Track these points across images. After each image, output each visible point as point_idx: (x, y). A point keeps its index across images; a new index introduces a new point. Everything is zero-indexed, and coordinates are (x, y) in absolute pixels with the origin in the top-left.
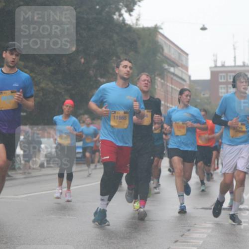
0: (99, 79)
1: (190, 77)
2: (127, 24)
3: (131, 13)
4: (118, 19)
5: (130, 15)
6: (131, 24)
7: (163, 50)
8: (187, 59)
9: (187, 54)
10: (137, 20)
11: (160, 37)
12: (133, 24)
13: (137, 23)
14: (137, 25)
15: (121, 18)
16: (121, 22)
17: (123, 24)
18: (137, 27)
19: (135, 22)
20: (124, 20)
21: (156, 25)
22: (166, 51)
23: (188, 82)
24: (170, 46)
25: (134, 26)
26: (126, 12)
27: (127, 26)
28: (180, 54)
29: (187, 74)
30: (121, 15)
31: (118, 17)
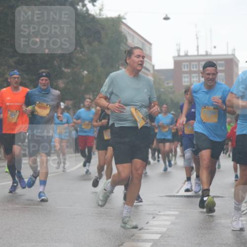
0: (63, 69)
1: (153, 66)
2: (91, 15)
3: (95, 3)
4: (81, 10)
5: (94, 5)
6: (95, 14)
7: (127, 40)
8: (150, 49)
9: (150, 44)
10: (101, 10)
11: (123, 26)
12: (96, 14)
13: (100, 13)
14: (100, 15)
15: (85, 9)
16: (85, 12)
17: (87, 15)
18: (101, 17)
19: (98, 12)
20: (87, 10)
21: (119, 15)
22: (130, 41)
23: (152, 71)
24: (133, 36)
25: (98, 17)
26: (90, 2)
27: (91, 17)
28: (143, 44)
29: (151, 64)
30: (84, 5)
31: (81, 7)
